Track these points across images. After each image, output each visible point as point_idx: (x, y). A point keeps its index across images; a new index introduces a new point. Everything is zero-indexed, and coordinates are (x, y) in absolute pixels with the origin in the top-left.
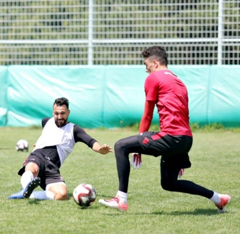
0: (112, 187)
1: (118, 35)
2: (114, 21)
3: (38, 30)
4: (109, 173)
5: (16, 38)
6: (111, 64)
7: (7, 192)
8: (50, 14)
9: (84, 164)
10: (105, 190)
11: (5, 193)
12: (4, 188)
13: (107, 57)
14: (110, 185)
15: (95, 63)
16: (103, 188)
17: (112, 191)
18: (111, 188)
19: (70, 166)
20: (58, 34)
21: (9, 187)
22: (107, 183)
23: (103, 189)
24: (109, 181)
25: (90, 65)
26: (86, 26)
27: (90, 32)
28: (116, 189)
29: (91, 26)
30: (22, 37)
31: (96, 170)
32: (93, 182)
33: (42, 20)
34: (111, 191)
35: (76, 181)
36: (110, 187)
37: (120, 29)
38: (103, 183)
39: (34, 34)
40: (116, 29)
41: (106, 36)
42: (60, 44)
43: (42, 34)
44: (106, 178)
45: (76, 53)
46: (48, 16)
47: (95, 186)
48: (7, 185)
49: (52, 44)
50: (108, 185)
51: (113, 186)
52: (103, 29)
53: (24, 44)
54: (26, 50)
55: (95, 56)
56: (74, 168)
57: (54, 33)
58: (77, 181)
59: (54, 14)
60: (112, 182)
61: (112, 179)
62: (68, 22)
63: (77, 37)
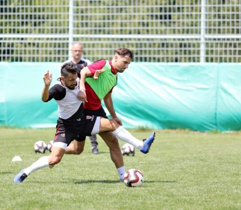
0: (226, 196)
1: (233, 30)
2: (228, 15)
3: (146, 24)
4: (223, 180)
5: (121, 32)
6: (226, 61)
7: (111, 200)
8: (159, 6)
9: (195, 170)
10: (218, 199)
11: (109, 200)
12: (108, 195)
13: (221, 53)
14: (224, 194)
15: (207, 60)
16: (216, 197)
17: (226, 200)
18: (225, 197)
19: (180, 172)
20: (168, 28)
21: (113, 194)
22: (220, 191)
23: (216, 198)
24: (222, 190)
25: (202, 62)
26: (198, 20)
27: (203, 27)
28: (230, 198)
29: (203, 19)
30: (128, 32)
31: (209, 177)
32: (205, 190)
33: (150, 14)
34: (225, 200)
35: (187, 188)
36: (223, 196)
37: (235, 23)
38: (216, 191)
39: (141, 28)
40: (231, 23)
41: (219, 32)
42: (170, 39)
43: (150, 28)
44: (220, 186)
45: (187, 49)
46: (157, 8)
47: (207, 194)
48: (111, 192)
49: (161, 39)
50: (221, 193)
51: (227, 194)
52: (217, 24)
53: (130, 39)
54: (132, 45)
55: (207, 53)
56: (185, 175)
57: (163, 28)
58: (188, 189)
59: (163, 6)
60: (226, 190)
61: (226, 187)
62: (179, 15)
63: (188, 32)
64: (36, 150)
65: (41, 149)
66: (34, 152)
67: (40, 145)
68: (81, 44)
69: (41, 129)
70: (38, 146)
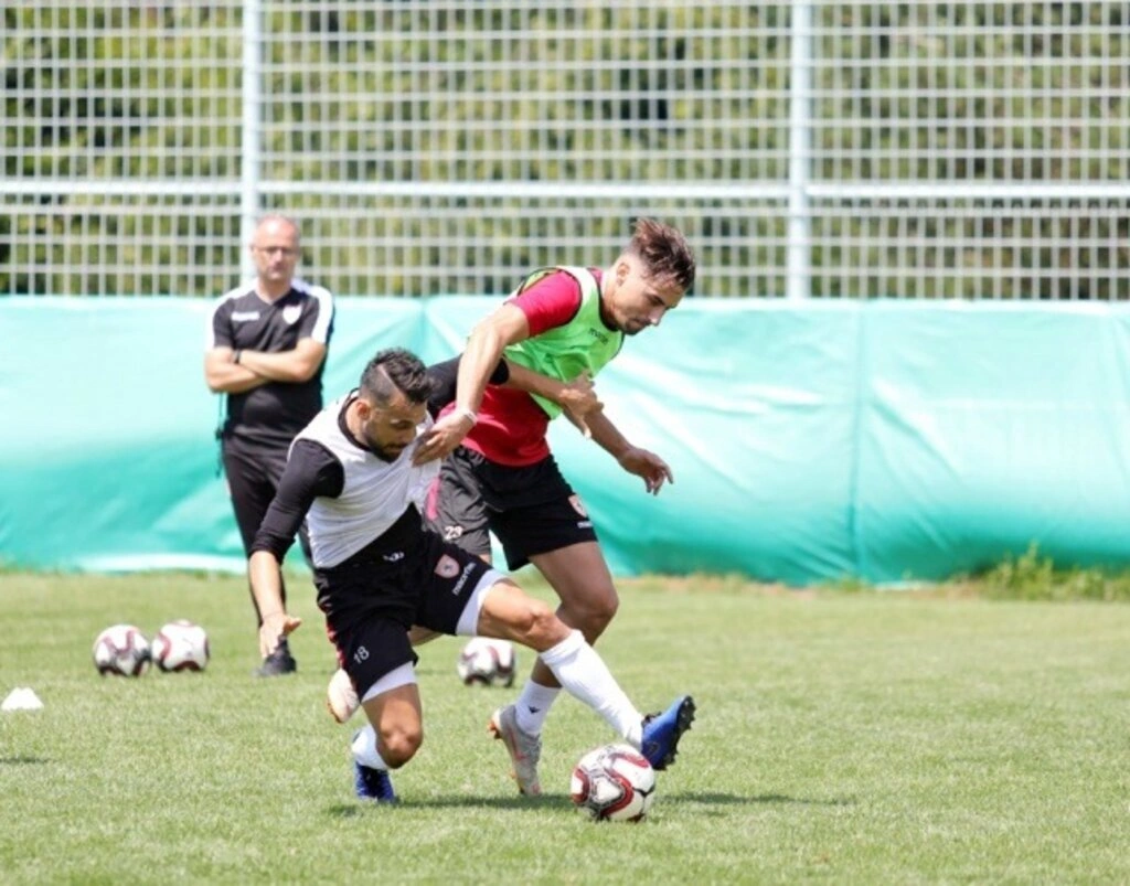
0: (893, 853)
1: (923, 162)
2: (903, 101)
3: (561, 137)
4: (878, 785)
5: (461, 170)
6: (892, 294)
7: (415, 870)
8: (616, 65)
9: (764, 743)
10: (859, 862)
11: (406, 871)
12: (403, 851)
13: (873, 262)
14: (884, 843)
15: (815, 288)
16: (850, 854)
17: (891, 869)
18: (889, 855)
19: (701, 754)
20: (654, 155)
21: (426, 845)
22: (867, 832)
23: (849, 861)
24: (877, 824)
25: (798, 297)
26: (780, 123)
27: (798, 151)
28: (908, 861)
29: (799, 120)
30: (488, 170)
31: (820, 773)
32: (803, 827)
33: (580, 95)
34: (886, 867)
35: (730, 820)
36: (882, 850)
37: (933, 137)
38: (851, 833)
39: (542, 154)
40: (914, 138)
41: (866, 171)
42: (662, 202)
43: (578, 155)
44: (866, 810)
45: (734, 241)
46: (607, 73)
47: (815, 843)
48: (417, 835)
49: (627, 203)
50: (872, 840)
51: (898, 844)
52: (857, 138)
53: (497, 201)
54: (506, 226)
55: (816, 258)
56: (722, 764)
57: (635, 154)
58: (734, 821)
59: (634, 65)
60: (892, 826)
61: (894, 816)
62: (699, 103)
63: (736, 171)
64: (104, 662)
65: (124, 658)
66: (95, 672)
67: (121, 644)
68: (291, 221)
69: (126, 574)
70: (111, 646)
